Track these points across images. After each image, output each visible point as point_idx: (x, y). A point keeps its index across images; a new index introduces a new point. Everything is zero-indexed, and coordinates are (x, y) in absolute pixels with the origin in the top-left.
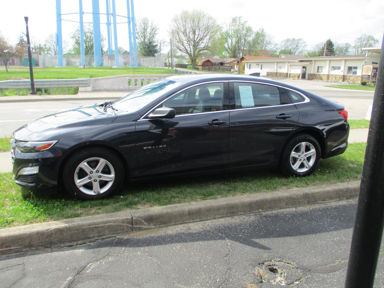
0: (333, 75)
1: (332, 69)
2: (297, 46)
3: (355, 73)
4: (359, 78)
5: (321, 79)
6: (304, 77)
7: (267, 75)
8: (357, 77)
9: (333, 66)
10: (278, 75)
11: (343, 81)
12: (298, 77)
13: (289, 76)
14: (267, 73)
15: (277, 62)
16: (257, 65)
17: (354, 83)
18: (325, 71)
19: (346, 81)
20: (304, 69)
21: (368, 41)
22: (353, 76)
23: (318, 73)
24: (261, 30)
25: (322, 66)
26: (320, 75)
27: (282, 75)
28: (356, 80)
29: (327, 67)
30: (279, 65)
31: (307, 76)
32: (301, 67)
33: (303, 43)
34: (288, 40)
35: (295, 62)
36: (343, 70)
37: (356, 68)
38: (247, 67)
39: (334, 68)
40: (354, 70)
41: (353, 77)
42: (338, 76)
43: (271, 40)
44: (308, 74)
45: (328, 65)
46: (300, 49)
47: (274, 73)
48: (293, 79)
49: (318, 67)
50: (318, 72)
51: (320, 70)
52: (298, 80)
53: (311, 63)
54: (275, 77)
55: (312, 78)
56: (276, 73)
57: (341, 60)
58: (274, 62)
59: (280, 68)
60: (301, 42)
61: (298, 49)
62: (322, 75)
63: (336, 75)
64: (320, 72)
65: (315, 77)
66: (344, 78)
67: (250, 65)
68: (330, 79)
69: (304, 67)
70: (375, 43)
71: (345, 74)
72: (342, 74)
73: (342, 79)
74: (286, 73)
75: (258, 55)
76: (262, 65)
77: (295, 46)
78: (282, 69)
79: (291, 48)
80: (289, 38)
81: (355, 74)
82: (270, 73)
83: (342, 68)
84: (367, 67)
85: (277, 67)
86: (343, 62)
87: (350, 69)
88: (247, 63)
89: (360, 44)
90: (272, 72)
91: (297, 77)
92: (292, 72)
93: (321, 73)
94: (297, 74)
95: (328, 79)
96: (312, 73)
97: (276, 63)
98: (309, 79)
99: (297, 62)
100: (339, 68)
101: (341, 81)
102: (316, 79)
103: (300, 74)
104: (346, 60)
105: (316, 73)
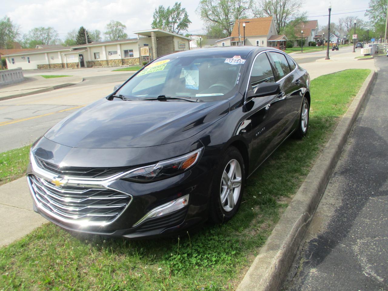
0: (112, 60)
1: (109, 54)
2: (48, 35)
3: (132, 55)
4: (136, 60)
5: (101, 65)
6: (82, 65)
7: (38, 68)
8: (134, 59)
9: (109, 51)
10: (52, 67)
11: (123, 65)
12: (78, 66)
13: (67, 66)
14: (38, 65)
15: (48, 53)
16: (22, 58)
17: (133, 65)
18: (103, 57)
19: (126, 64)
20: (81, 57)
21: (117, 27)
22: (130, 58)
23: (96, 60)
24: (7, 19)
25: (99, 53)
26: (98, 61)
27: (56, 66)
28: (134, 62)
29: (104, 52)
30: (51, 55)
31: (85, 64)
32: (78, 55)
33: (54, 32)
34: (37, 30)
35: (69, 51)
36: (120, 54)
37: (131, 51)
38: (10, 62)
39: (110, 53)
40: (130, 53)
41: (131, 60)
42: (117, 60)
43: (18, 31)
44: (86, 62)
45: (105, 50)
46: (53, 38)
47: (47, 65)
48: (73, 69)
49: (95, 54)
50: (95, 58)
51: (97, 57)
52: (78, 69)
53: (87, 50)
54: (49, 69)
55: (91, 65)
56: (50, 65)
57: (116, 45)
58: (44, 53)
59: (52, 58)
60: (51, 31)
61: (50, 39)
62: (101, 61)
63: (115, 60)
64: (98, 58)
65: (93, 64)
66: (123, 62)
67: (13, 60)
68: (110, 64)
69: (80, 55)
70: (123, 29)
71: (123, 58)
72: (120, 58)
73: (121, 63)
74: (61, 64)
75: (12, 48)
76: (28, 58)
77: (46, 36)
78: (54, 59)
79: (42, 38)
80: (37, 27)
81: (132, 57)
82: (42, 66)
83: (119, 52)
84: (144, 49)
85: (48, 58)
86: (119, 47)
87: (126, 52)
88: (8, 57)
89: (110, 30)
90: (44, 65)
91: (76, 66)
92: (68, 62)
93: (99, 60)
94: (75, 63)
95: (108, 64)
96: (90, 60)
97: (46, 55)
98: (88, 67)
99: (71, 50)
100: (116, 53)
101: (121, 65)
102: (96, 66)
103: (78, 63)
104: (120, 45)
105: (93, 59)
